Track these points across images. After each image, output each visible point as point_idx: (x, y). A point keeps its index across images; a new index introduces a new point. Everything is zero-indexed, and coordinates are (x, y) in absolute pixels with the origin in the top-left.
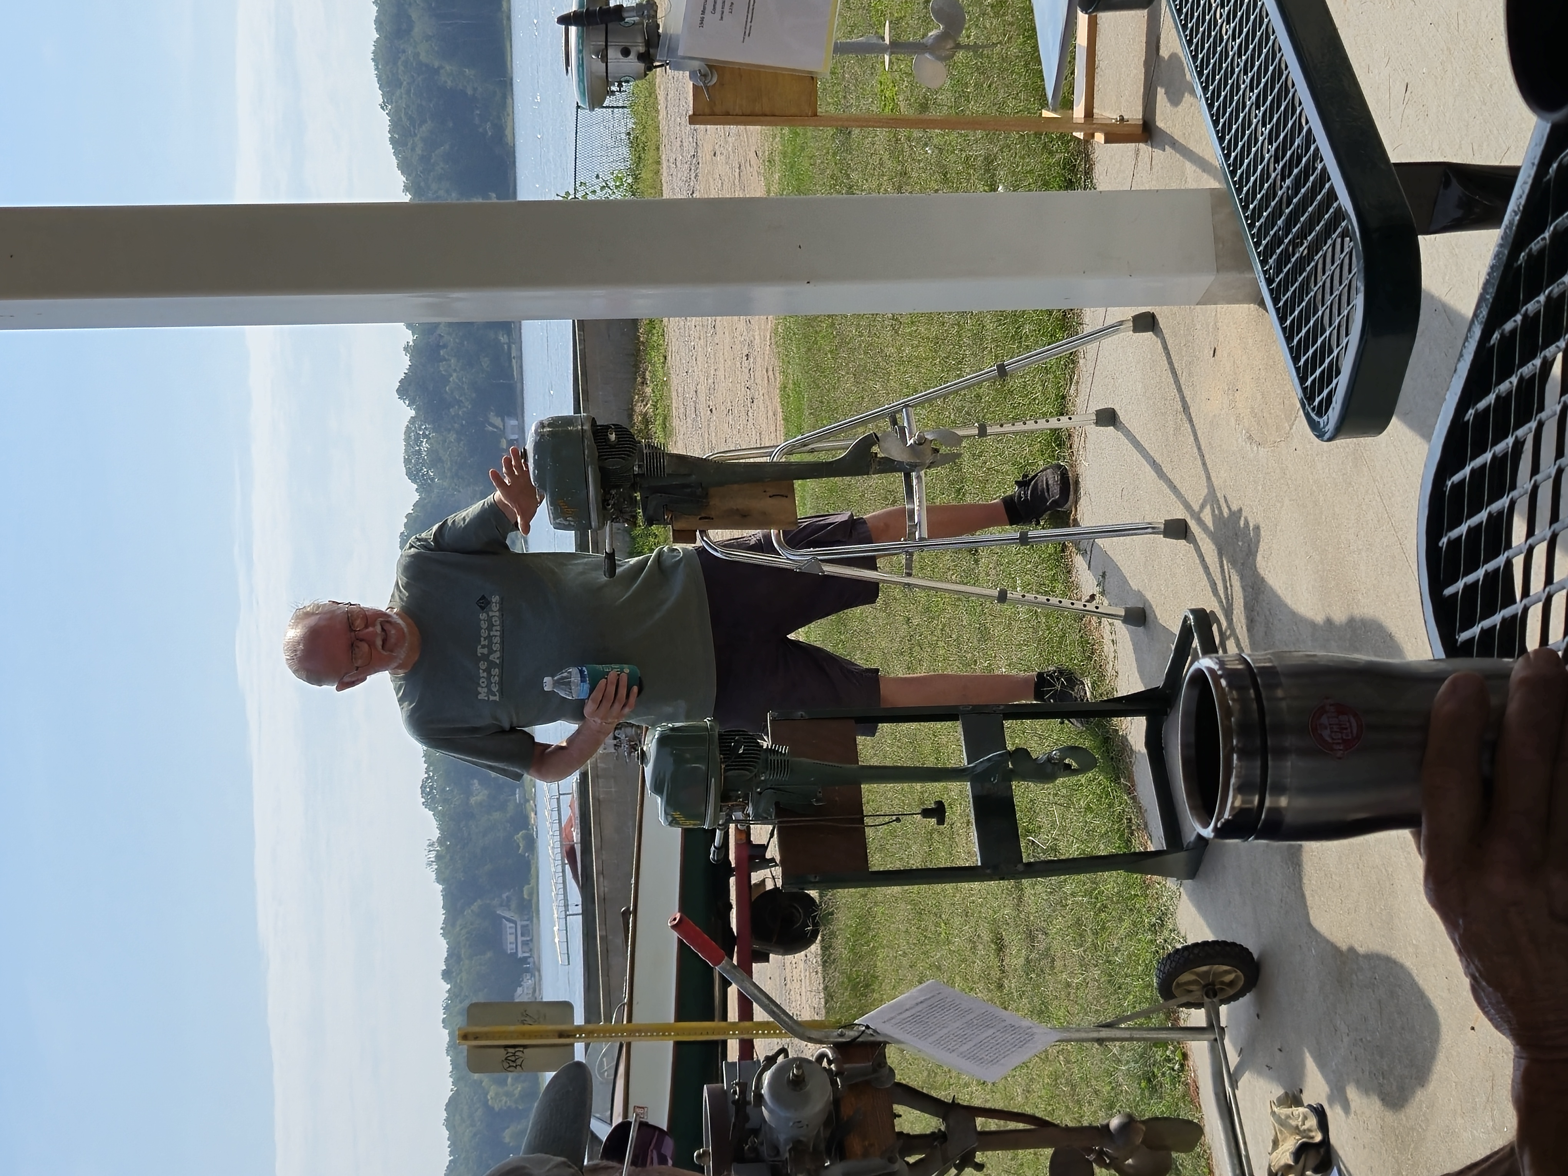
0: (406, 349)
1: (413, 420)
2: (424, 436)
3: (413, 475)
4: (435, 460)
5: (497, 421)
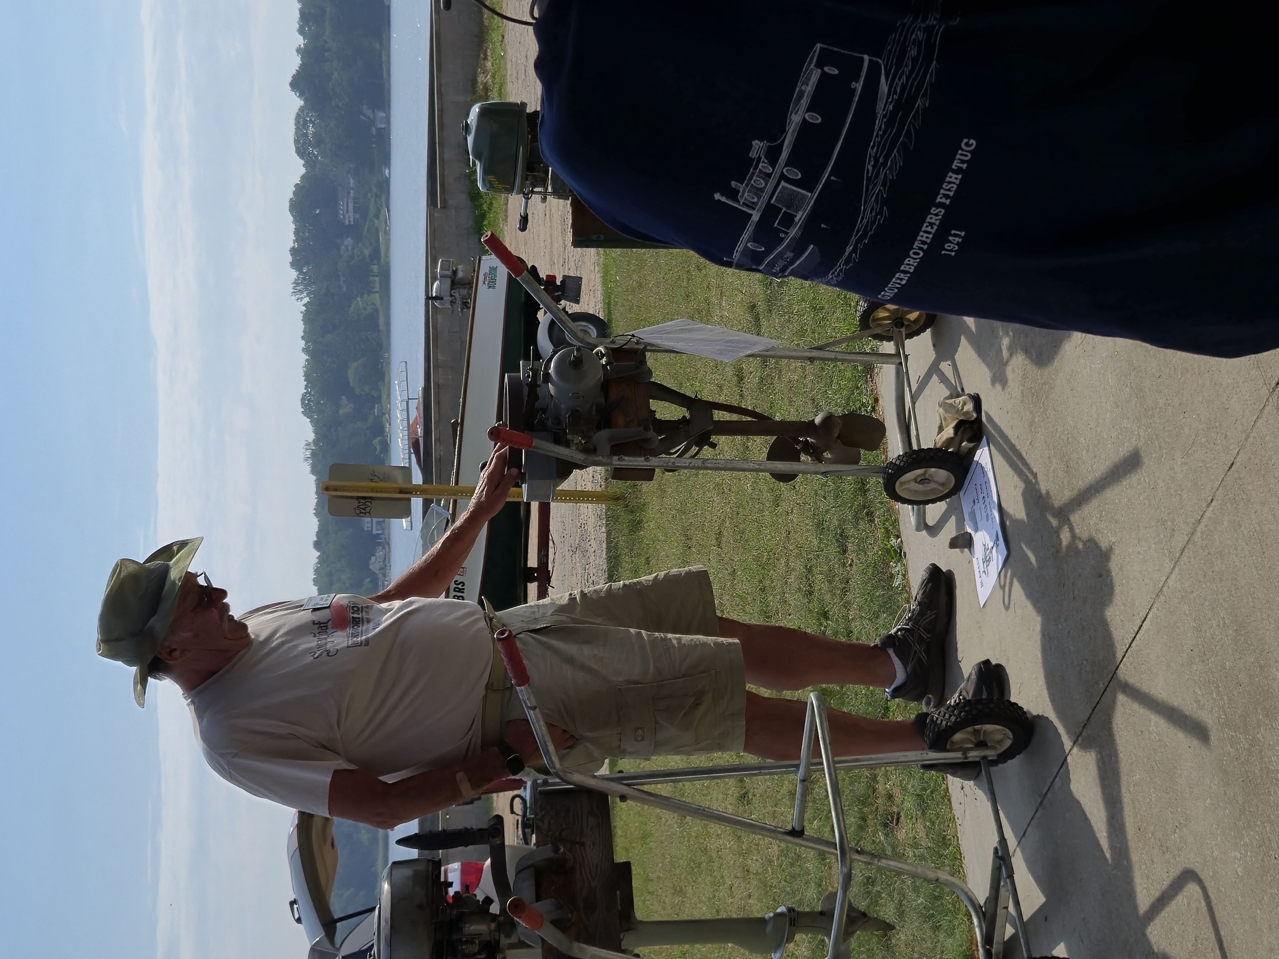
0: (299, 50)
1: (302, 109)
2: (311, 121)
3: (301, 152)
4: (319, 142)
5: (369, 113)
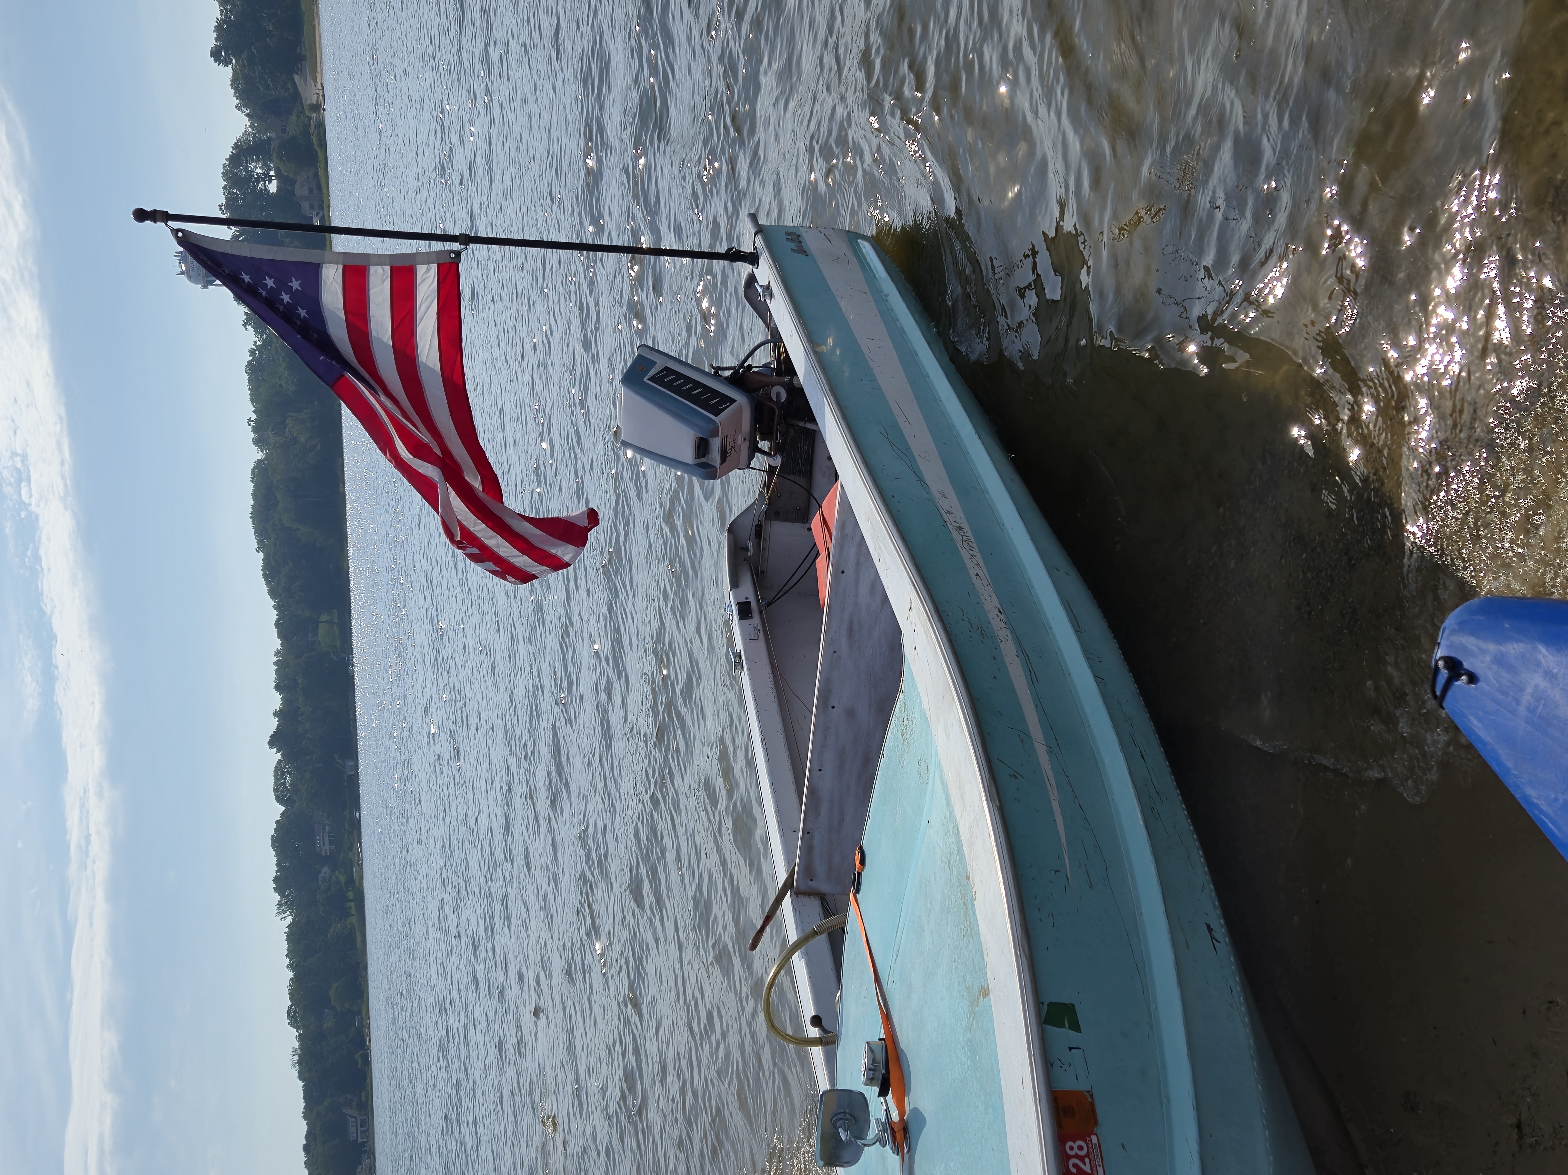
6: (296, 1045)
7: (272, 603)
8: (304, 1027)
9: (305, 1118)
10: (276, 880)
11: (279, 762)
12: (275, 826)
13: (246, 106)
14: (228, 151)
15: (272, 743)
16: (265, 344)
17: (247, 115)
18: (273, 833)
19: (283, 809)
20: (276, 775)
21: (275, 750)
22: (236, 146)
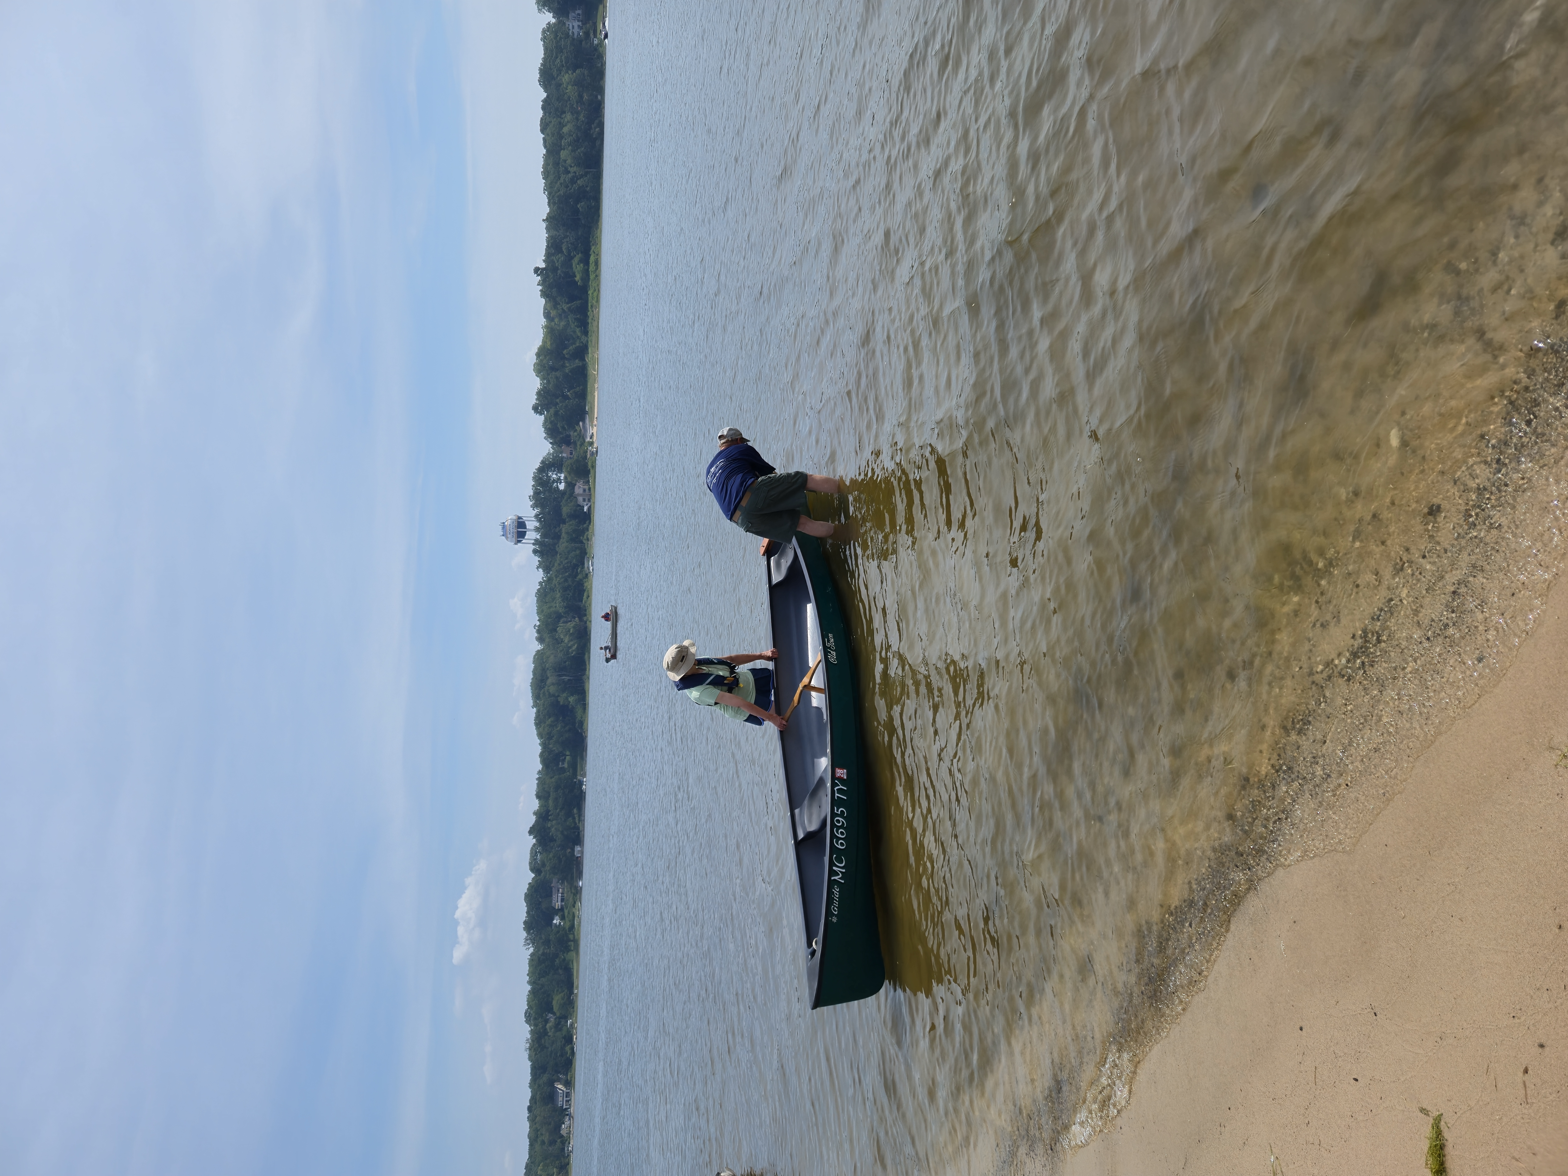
6: (529, 1036)
7: (539, 741)
8: (536, 1025)
9: (530, 1087)
10: (525, 923)
11: (534, 845)
12: (527, 886)
13: (551, 438)
14: (537, 465)
15: (530, 832)
16: (549, 580)
17: (551, 443)
18: (526, 891)
19: (533, 875)
20: (531, 853)
21: (532, 837)
22: (543, 462)
